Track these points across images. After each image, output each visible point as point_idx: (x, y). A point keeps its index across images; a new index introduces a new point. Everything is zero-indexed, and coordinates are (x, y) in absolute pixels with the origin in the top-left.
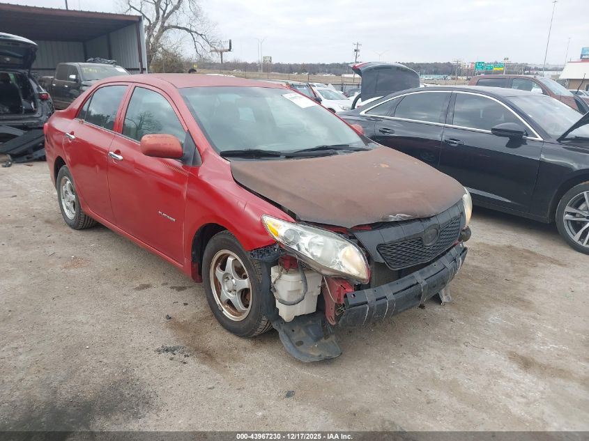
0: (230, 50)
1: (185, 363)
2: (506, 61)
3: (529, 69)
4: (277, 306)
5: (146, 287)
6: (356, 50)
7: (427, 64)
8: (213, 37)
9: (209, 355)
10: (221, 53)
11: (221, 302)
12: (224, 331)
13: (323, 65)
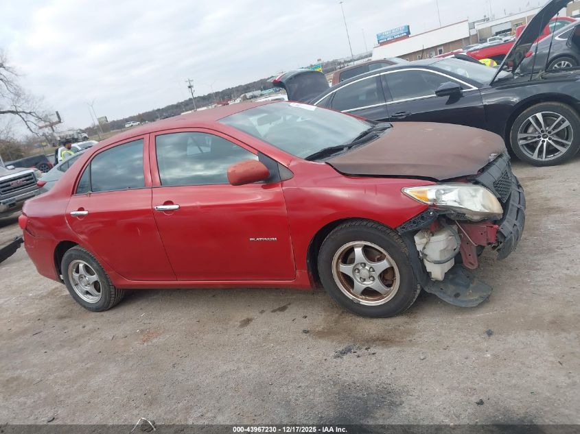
0: (60, 122)
1: (374, 354)
2: (320, 62)
3: (340, 64)
4: (428, 270)
5: (247, 322)
6: (190, 87)
7: (255, 82)
8: (43, 112)
9: (384, 340)
10: (52, 127)
11: (354, 295)
12: (368, 320)
13: (159, 110)
